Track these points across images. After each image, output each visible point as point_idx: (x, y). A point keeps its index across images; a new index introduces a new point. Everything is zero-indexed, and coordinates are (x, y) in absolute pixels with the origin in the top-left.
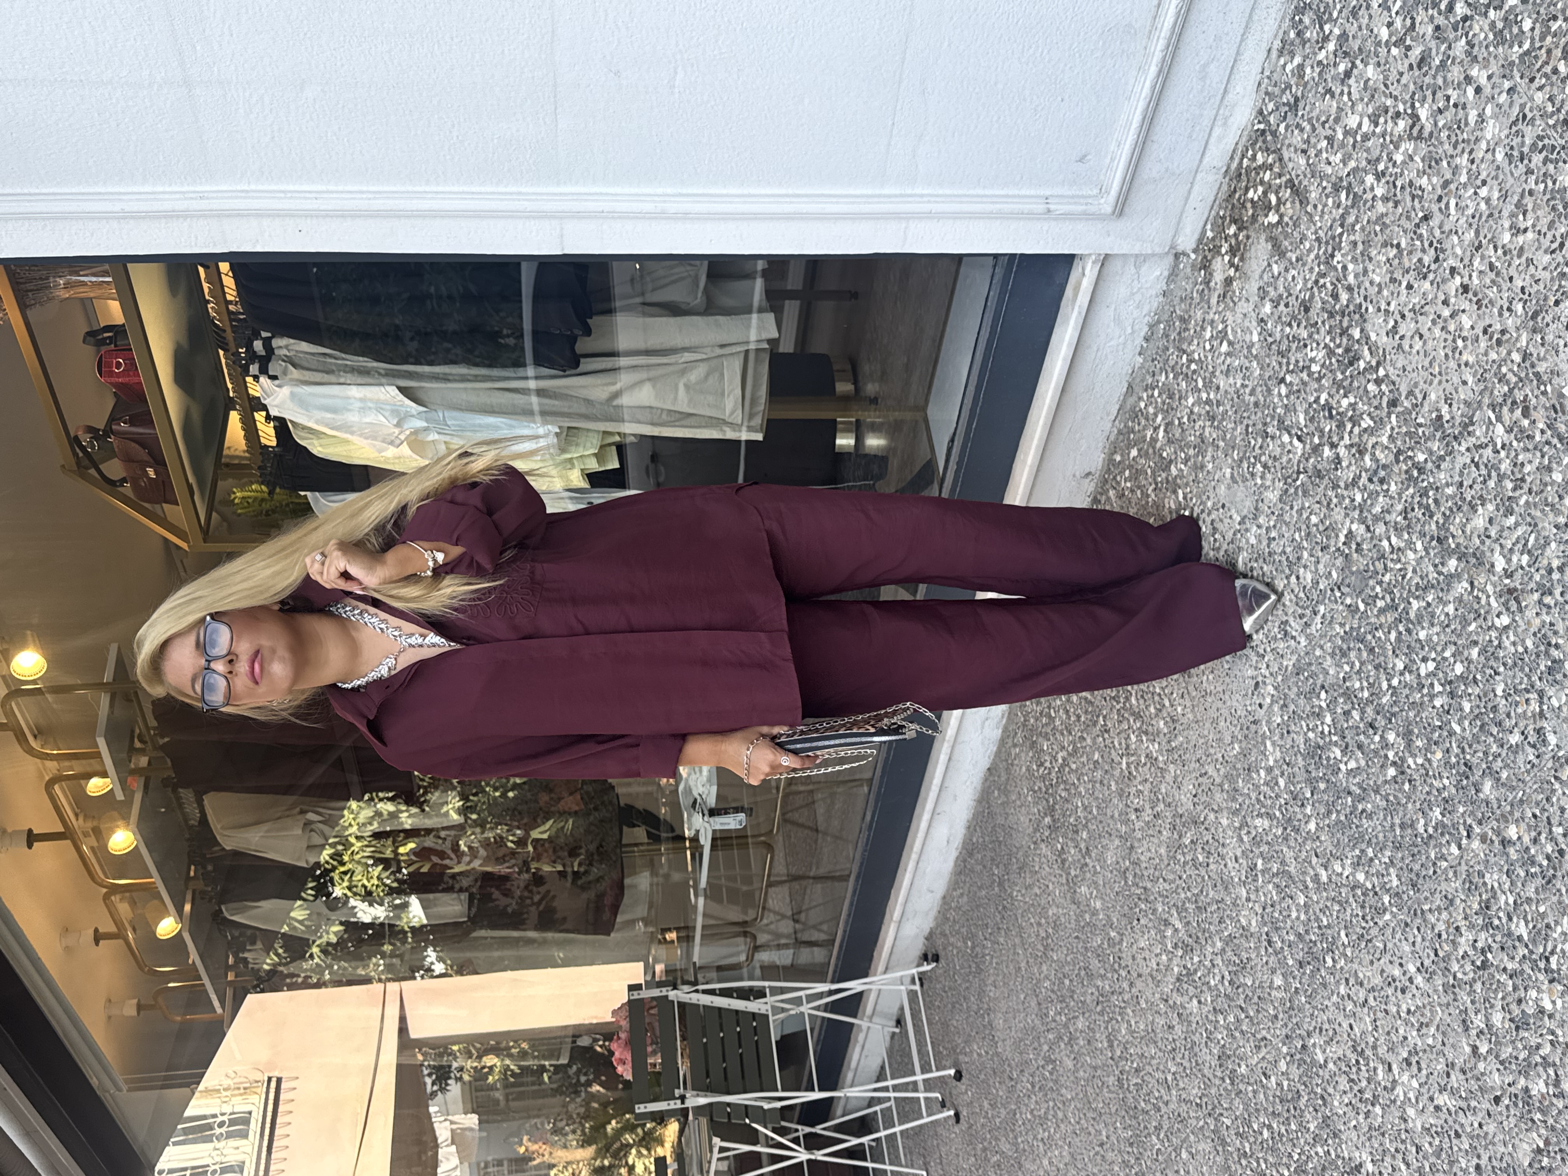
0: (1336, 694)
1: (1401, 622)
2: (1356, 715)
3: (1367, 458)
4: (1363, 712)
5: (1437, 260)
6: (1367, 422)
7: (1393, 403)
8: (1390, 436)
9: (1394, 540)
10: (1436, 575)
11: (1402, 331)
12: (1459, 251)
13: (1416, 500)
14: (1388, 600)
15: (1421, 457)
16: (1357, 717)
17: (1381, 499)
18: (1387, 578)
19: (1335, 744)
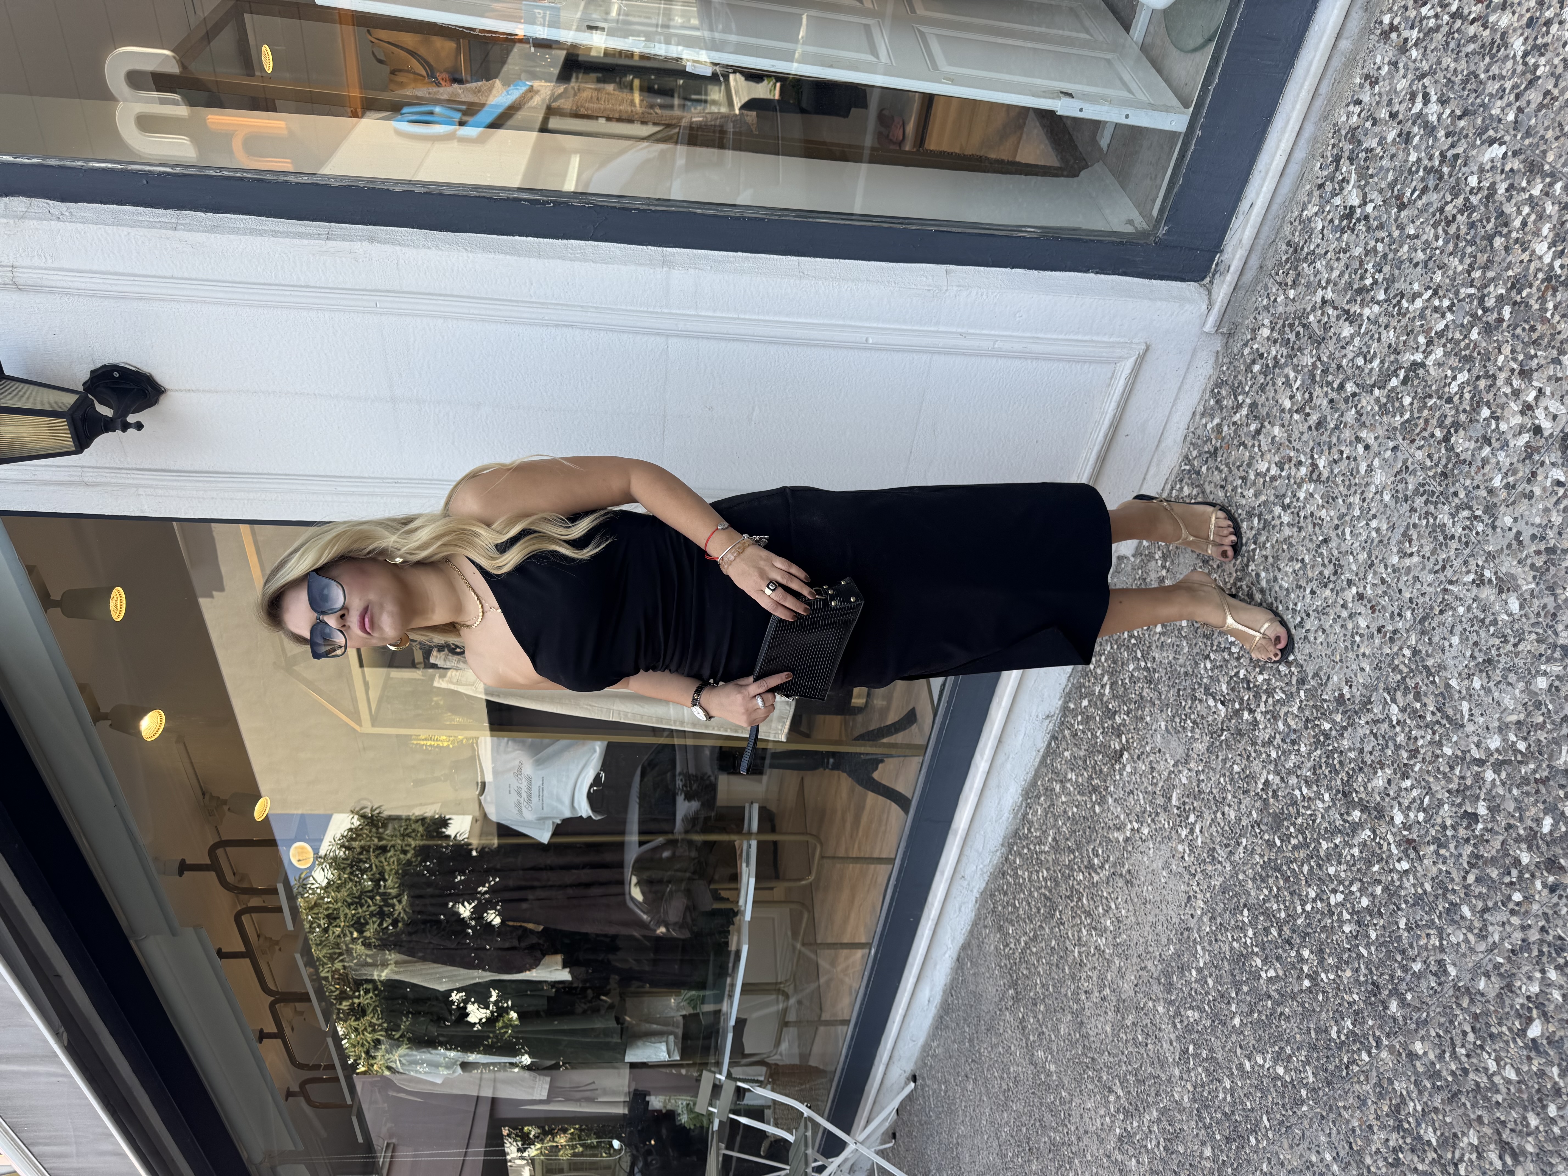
0: (1257, 913)
1: (1312, 858)
2: (1274, 932)
3: (1280, 724)
4: (1280, 930)
5: (1335, 573)
6: (1280, 695)
7: (1302, 681)
8: (1300, 707)
9: (1305, 791)
10: (1342, 822)
12: (1354, 568)
13: (1323, 760)
14: (1301, 839)
15: (1327, 726)
16: (1276, 934)
17: (1293, 757)
18: (1299, 821)
19: (1257, 954)
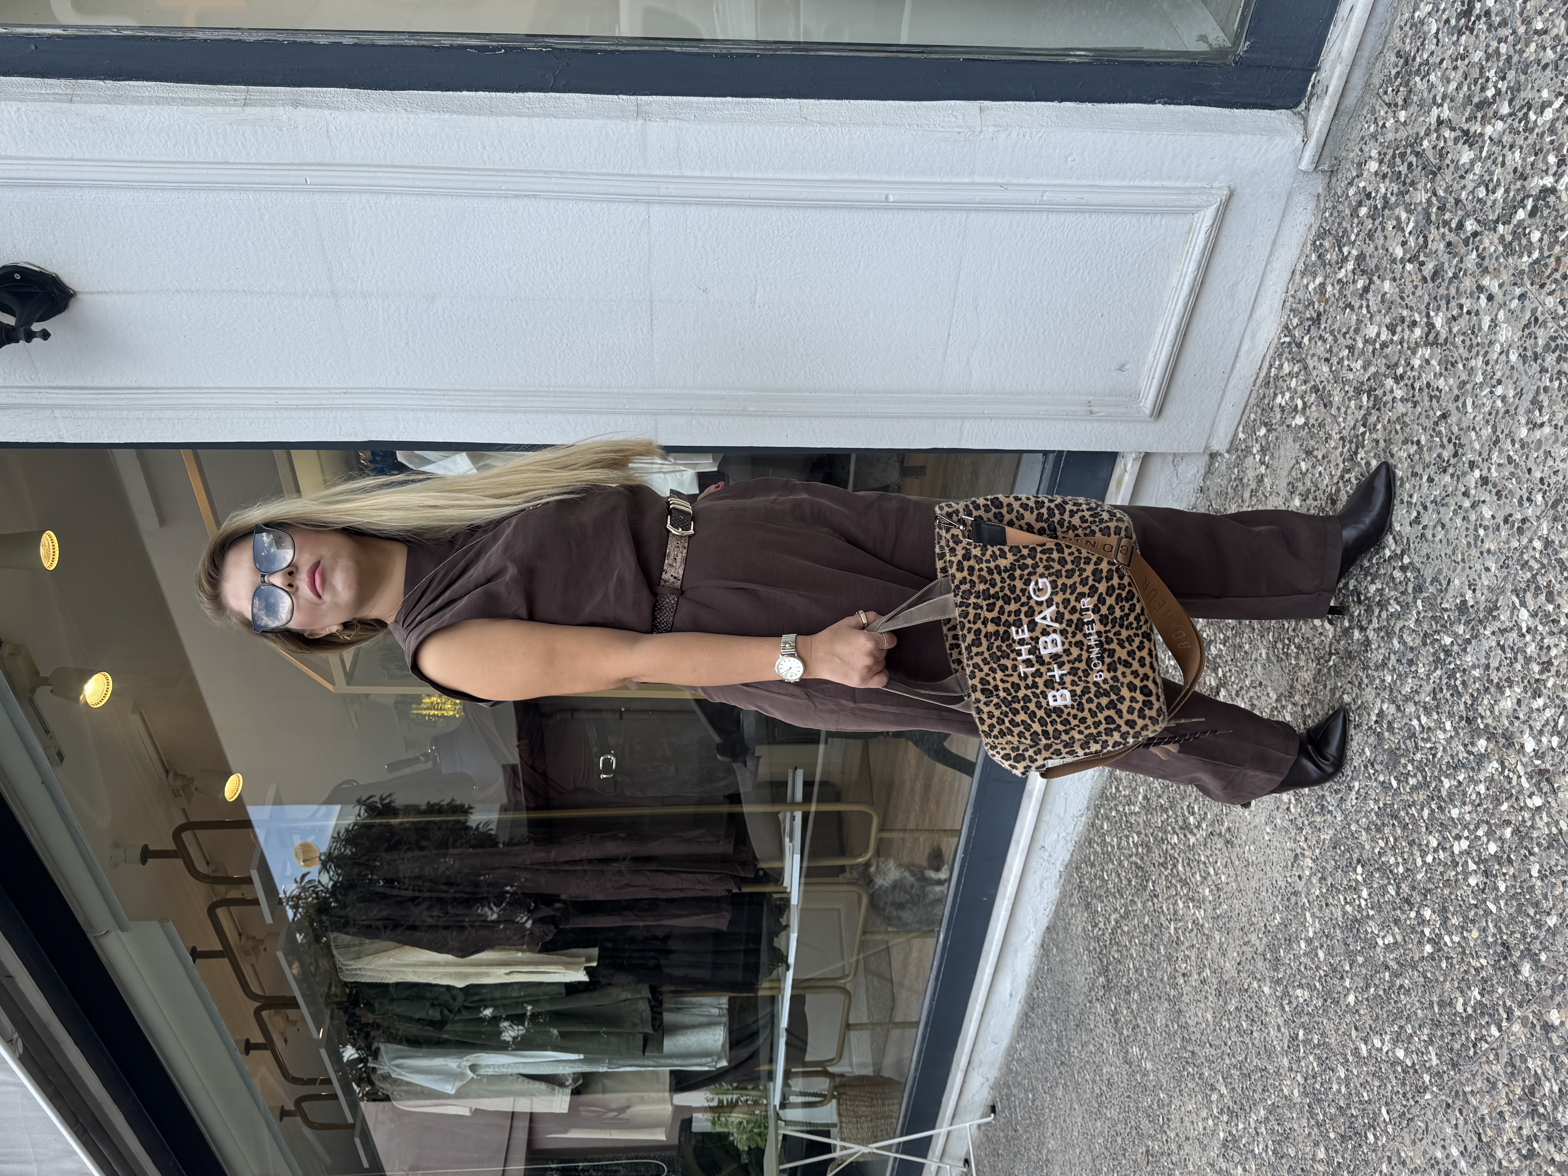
0: (1372, 869)
1: (1433, 800)
2: (1392, 890)
3: (1395, 642)
4: (1399, 888)
5: (1456, 455)
6: (1394, 607)
7: (1419, 589)
8: (1417, 620)
9: (1424, 720)
10: (1465, 755)
11: (1425, 522)
12: (1477, 446)
13: (1444, 681)
14: (1420, 778)
15: (1447, 640)
16: (1393, 893)
17: (1410, 681)
18: (1418, 756)
19: (1372, 918)
